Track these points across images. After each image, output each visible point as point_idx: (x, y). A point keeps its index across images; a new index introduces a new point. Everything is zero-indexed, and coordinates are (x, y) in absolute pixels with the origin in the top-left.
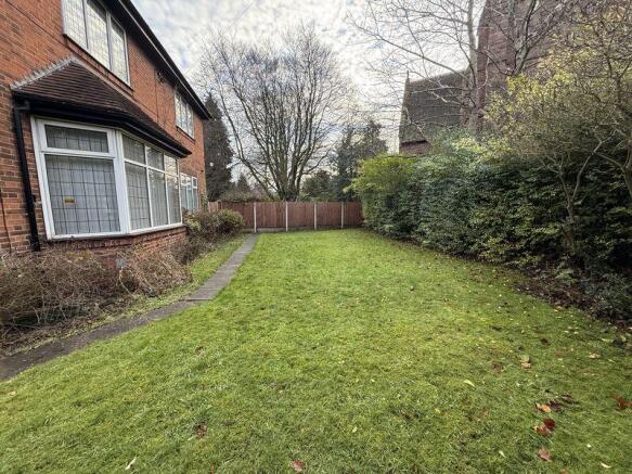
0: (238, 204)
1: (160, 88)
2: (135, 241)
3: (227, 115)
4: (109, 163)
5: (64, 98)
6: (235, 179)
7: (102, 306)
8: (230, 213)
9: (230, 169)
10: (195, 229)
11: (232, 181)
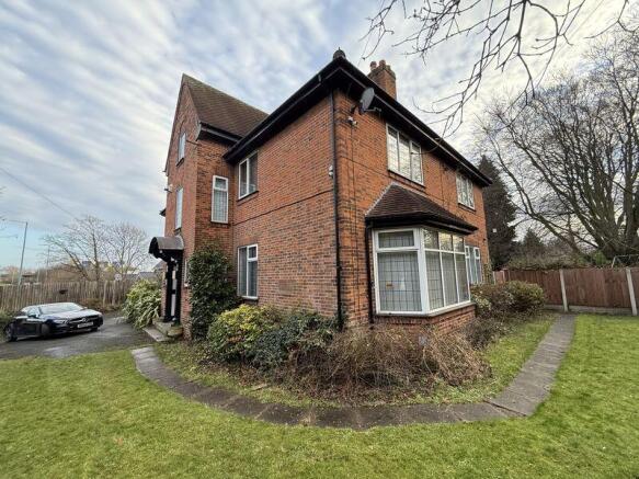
0: (535, 273)
1: (444, 176)
2: (433, 321)
3: (506, 170)
4: (414, 254)
5: (390, 213)
6: (520, 236)
7: (412, 381)
8: (525, 285)
9: (513, 227)
10: (485, 308)
11: (516, 240)
